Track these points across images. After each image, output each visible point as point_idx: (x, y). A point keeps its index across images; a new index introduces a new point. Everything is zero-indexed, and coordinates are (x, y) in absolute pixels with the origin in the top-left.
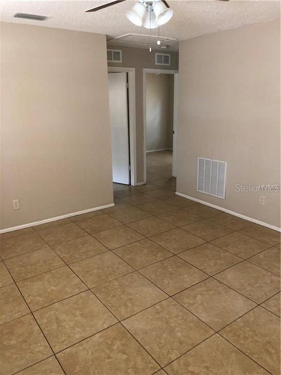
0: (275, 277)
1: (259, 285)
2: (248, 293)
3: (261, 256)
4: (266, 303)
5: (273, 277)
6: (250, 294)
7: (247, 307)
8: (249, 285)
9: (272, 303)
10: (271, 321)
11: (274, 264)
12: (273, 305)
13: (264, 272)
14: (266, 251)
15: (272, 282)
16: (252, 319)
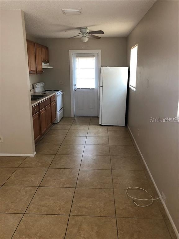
0: (27, 188)
1: (19, 199)
2: (14, 209)
3: (13, 178)
4: (28, 209)
5: (26, 189)
6: (15, 210)
7: (17, 221)
8: (12, 203)
9: (32, 207)
10: (36, 221)
11: (23, 180)
12: (33, 208)
13: (19, 188)
14: (15, 173)
15: (26, 192)
16: (24, 227)
